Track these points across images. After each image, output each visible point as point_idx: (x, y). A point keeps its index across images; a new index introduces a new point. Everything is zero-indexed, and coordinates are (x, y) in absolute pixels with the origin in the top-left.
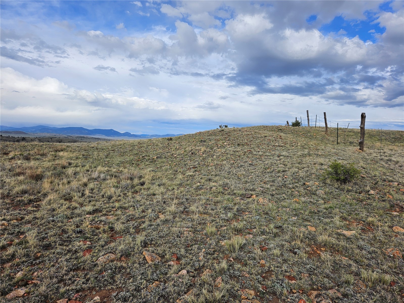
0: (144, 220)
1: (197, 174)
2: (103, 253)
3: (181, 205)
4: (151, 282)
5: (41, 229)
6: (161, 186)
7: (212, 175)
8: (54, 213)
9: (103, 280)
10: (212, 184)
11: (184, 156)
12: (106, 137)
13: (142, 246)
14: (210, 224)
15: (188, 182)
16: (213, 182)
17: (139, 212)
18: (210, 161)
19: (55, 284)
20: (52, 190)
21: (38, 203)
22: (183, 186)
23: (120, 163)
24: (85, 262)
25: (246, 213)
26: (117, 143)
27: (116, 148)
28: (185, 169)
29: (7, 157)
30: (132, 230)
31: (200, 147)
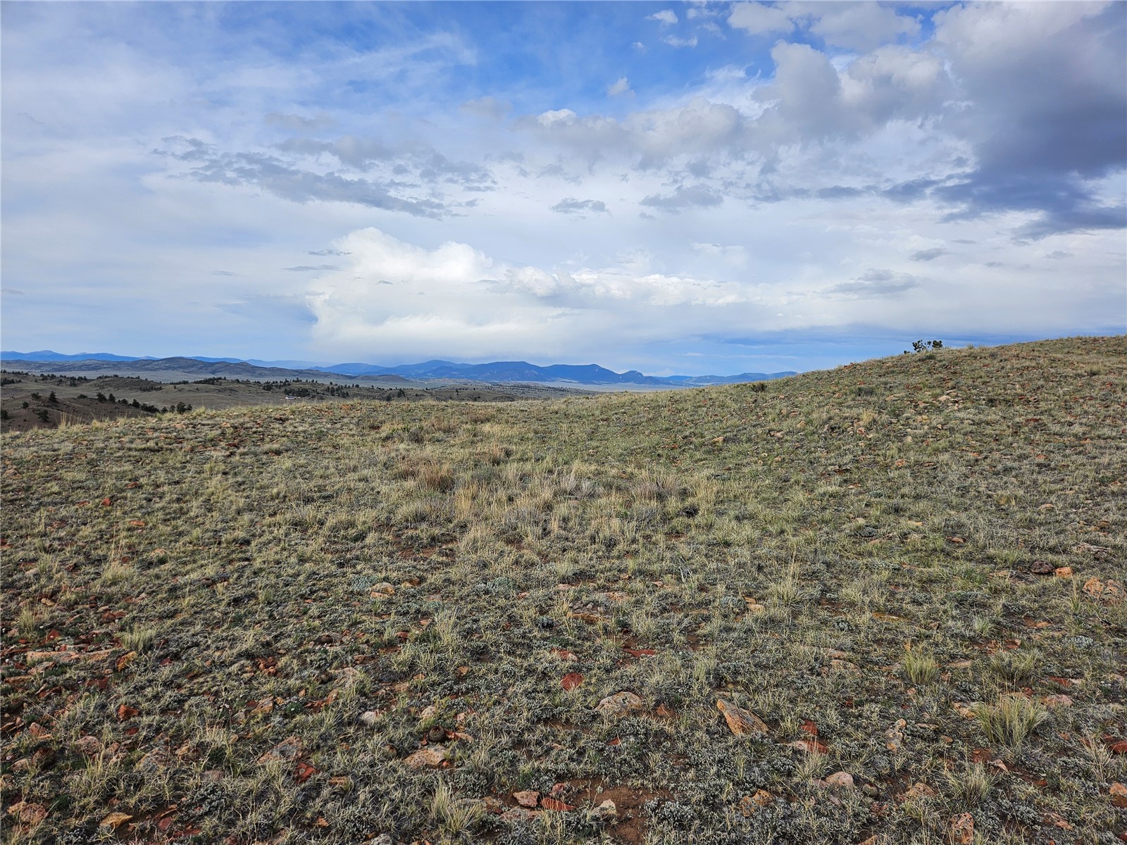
0: (705, 612)
1: (853, 491)
2: (610, 689)
3: (811, 580)
4: (746, 789)
5: (462, 610)
6: (745, 521)
7: (903, 496)
8: (487, 572)
9: (618, 759)
10: (907, 524)
11: (805, 435)
12: (581, 385)
13: (710, 684)
14: (912, 647)
15: (827, 514)
16: (910, 518)
17: (691, 587)
18: (894, 451)
19: (506, 749)
20: (476, 515)
21: (450, 546)
22: (812, 526)
23: (625, 452)
24: (568, 704)
25: (1039, 625)
26: (615, 400)
27: (613, 415)
28: (810, 474)
29: (378, 435)
30: (677, 637)
31: (855, 412)
